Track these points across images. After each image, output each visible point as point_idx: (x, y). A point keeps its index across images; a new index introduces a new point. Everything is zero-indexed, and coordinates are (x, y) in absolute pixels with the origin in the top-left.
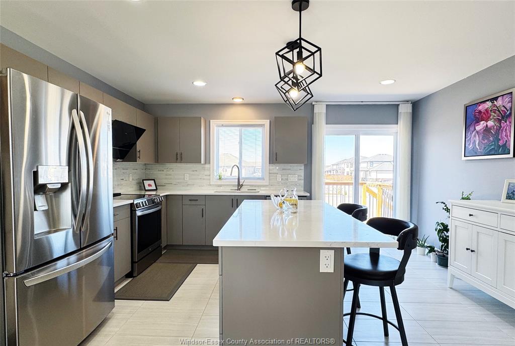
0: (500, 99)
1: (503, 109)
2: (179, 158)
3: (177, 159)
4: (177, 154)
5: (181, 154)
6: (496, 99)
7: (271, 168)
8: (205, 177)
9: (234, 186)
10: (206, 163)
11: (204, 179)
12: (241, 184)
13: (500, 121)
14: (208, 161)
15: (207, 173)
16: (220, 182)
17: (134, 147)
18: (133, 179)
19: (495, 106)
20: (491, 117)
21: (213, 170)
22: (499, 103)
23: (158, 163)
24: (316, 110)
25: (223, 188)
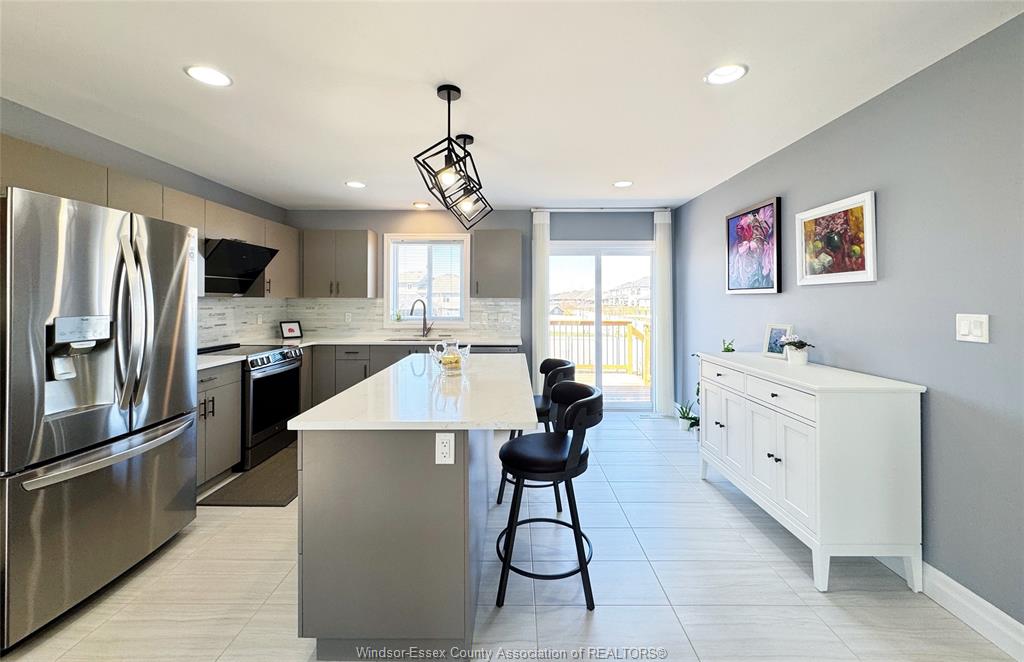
0: (761, 211)
1: (765, 225)
2: (335, 290)
3: (331, 291)
4: (331, 285)
5: (338, 285)
6: (757, 211)
7: (473, 303)
8: (376, 317)
9: (418, 330)
10: (376, 296)
11: (374, 320)
12: (428, 327)
13: (762, 241)
14: (379, 292)
15: (379, 311)
16: (398, 325)
17: (262, 275)
18: (264, 322)
19: (757, 220)
20: (754, 236)
21: (388, 307)
22: (761, 216)
23: (303, 296)
24: (536, 221)
25: (402, 333)
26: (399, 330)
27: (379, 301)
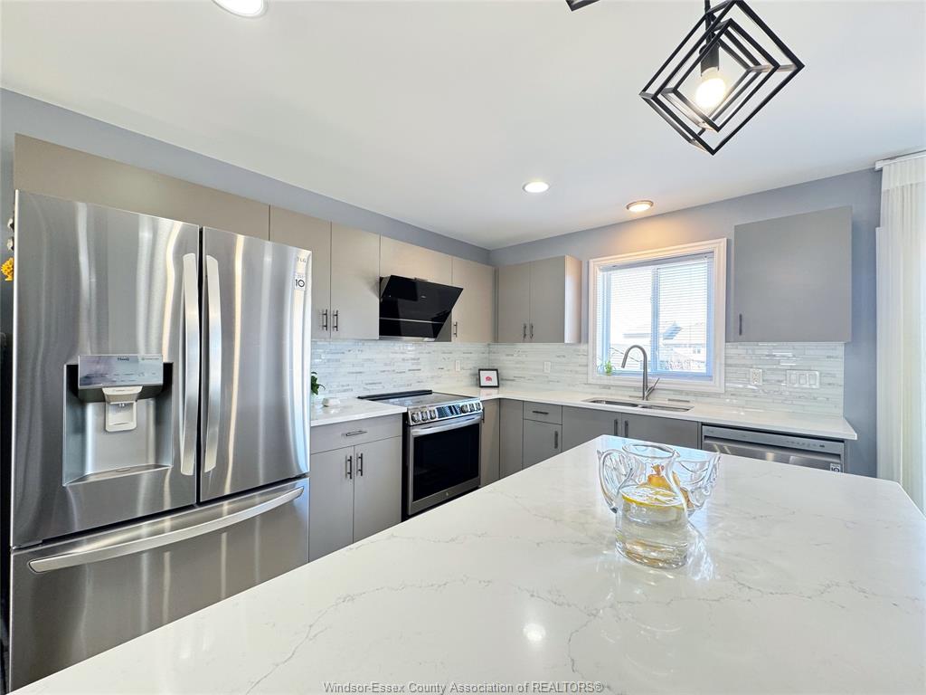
2: (528, 334)
3: (525, 335)
4: (525, 327)
5: (532, 327)
10: (578, 341)
15: (582, 360)
16: (606, 380)
18: (462, 369)
21: (594, 356)
23: (498, 342)
24: (890, 183)
25: (612, 391)
26: (608, 387)
27: (583, 347)
